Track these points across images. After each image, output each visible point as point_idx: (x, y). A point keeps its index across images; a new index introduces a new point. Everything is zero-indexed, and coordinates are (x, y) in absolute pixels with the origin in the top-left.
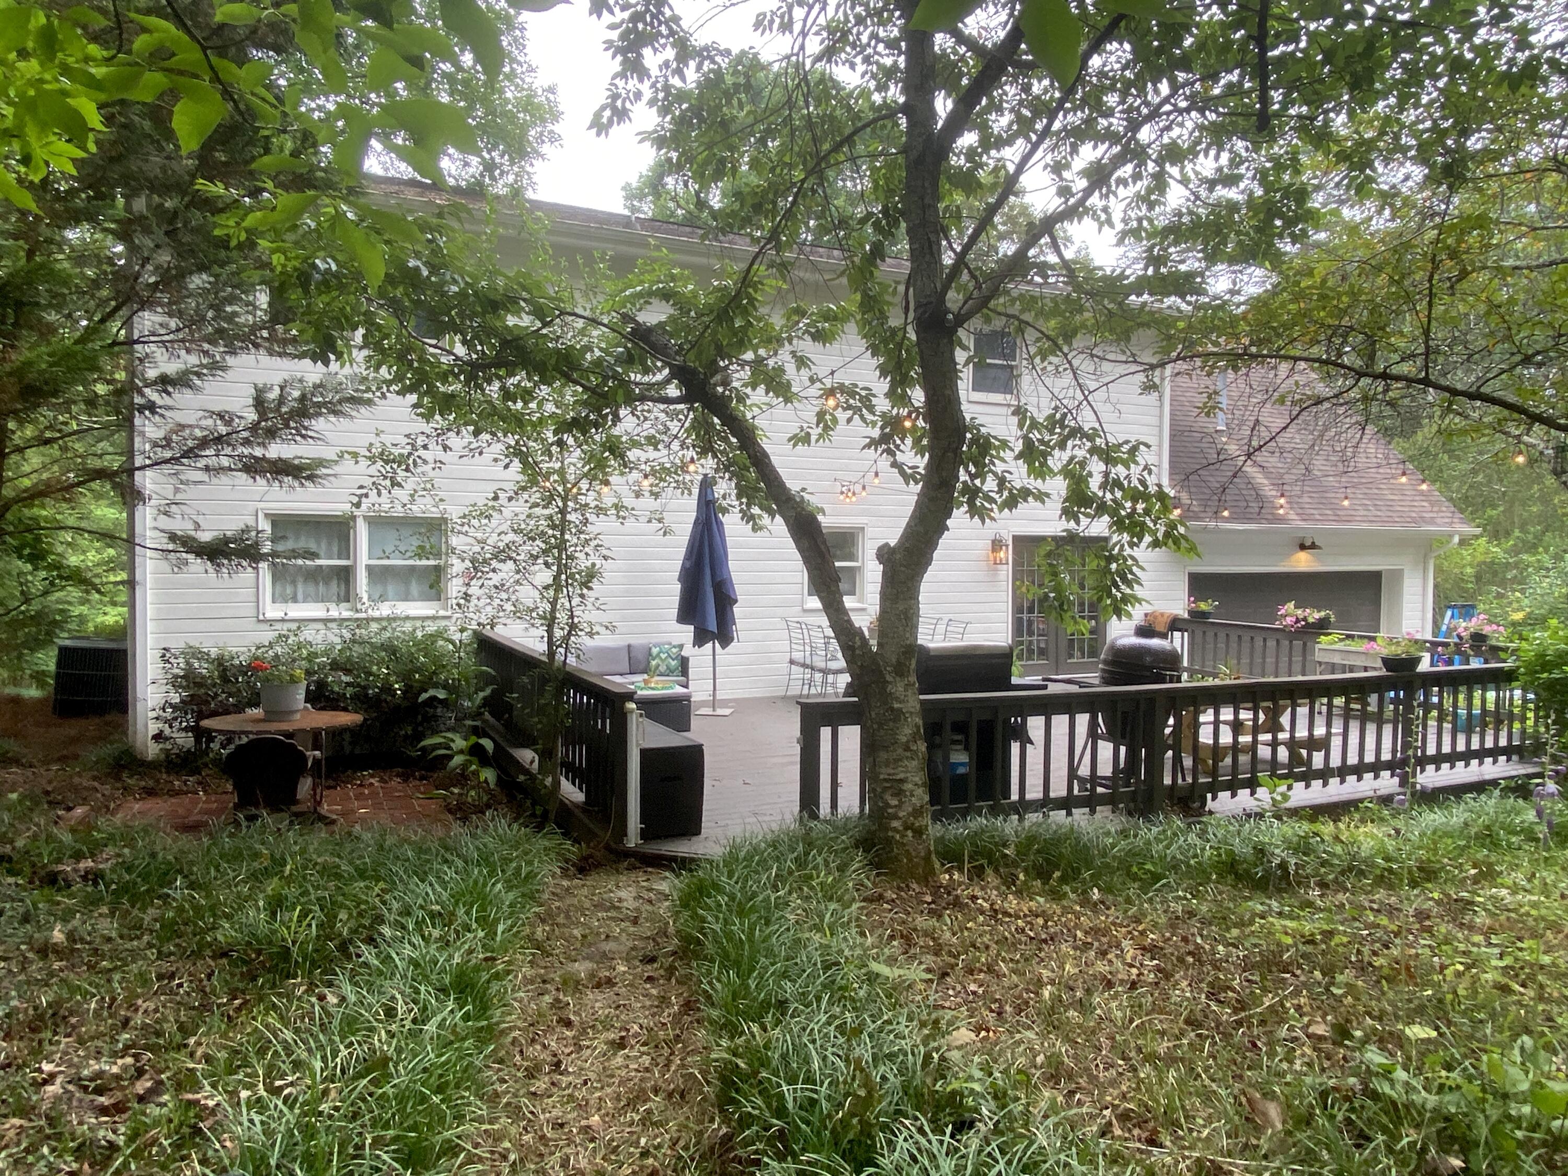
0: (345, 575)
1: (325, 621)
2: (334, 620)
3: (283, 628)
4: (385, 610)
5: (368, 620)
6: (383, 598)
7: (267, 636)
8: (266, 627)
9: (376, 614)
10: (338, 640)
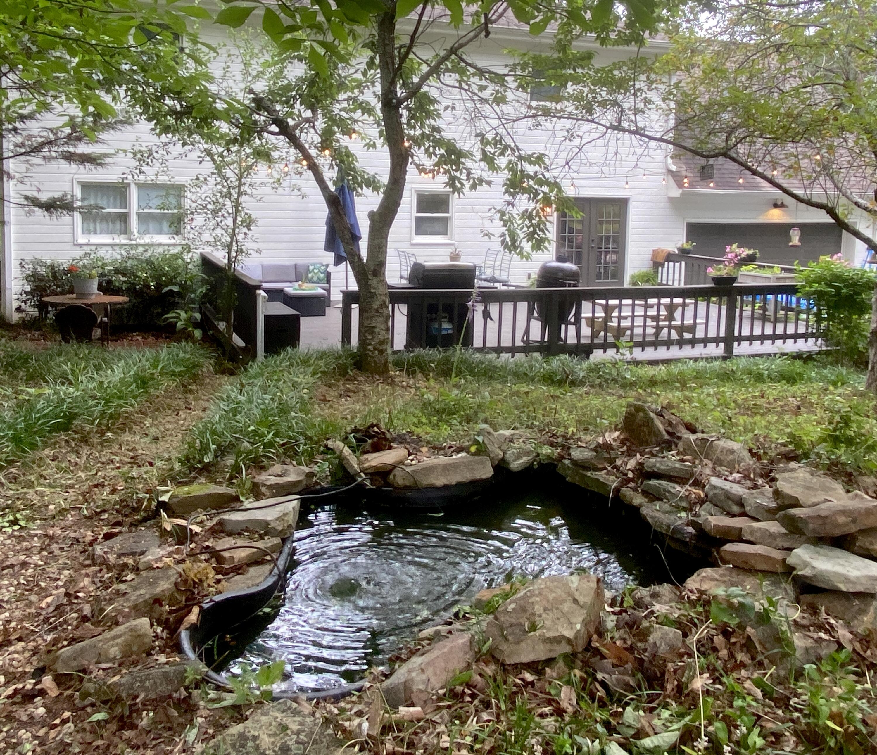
0: (124, 218)
1: (112, 246)
2: (117, 245)
3: (87, 249)
4: (146, 239)
5: (137, 245)
6: (146, 232)
7: (78, 253)
8: (78, 248)
9: (142, 242)
10: (119, 257)
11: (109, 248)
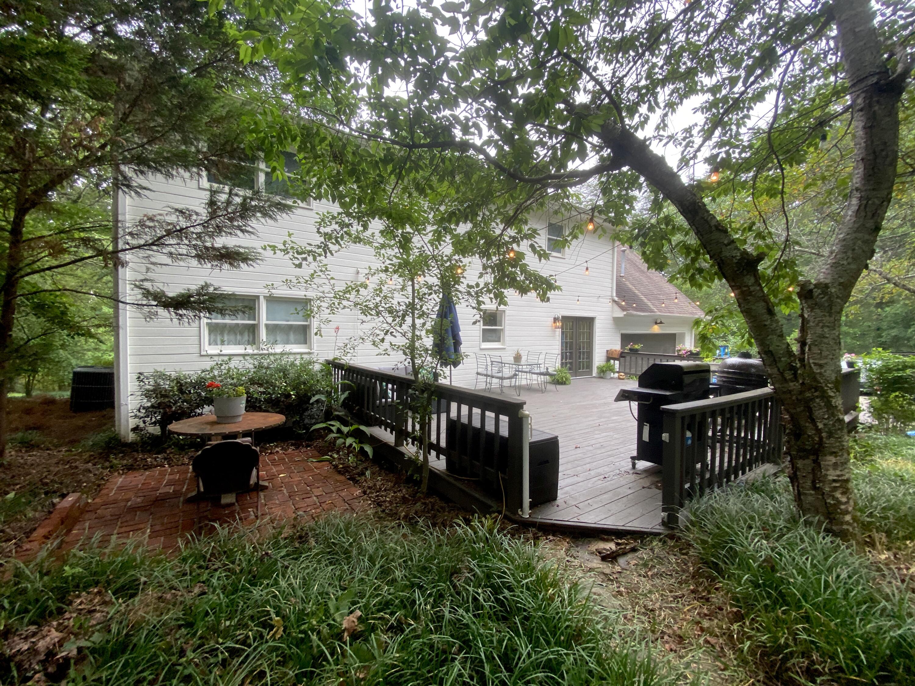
0: (253, 330)
1: (244, 355)
3: (219, 360)
4: (278, 349)
5: (269, 355)
6: (275, 342)
7: (208, 364)
9: (273, 351)
11: (241, 358)
